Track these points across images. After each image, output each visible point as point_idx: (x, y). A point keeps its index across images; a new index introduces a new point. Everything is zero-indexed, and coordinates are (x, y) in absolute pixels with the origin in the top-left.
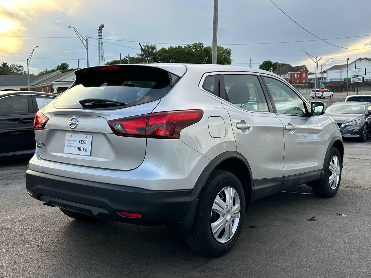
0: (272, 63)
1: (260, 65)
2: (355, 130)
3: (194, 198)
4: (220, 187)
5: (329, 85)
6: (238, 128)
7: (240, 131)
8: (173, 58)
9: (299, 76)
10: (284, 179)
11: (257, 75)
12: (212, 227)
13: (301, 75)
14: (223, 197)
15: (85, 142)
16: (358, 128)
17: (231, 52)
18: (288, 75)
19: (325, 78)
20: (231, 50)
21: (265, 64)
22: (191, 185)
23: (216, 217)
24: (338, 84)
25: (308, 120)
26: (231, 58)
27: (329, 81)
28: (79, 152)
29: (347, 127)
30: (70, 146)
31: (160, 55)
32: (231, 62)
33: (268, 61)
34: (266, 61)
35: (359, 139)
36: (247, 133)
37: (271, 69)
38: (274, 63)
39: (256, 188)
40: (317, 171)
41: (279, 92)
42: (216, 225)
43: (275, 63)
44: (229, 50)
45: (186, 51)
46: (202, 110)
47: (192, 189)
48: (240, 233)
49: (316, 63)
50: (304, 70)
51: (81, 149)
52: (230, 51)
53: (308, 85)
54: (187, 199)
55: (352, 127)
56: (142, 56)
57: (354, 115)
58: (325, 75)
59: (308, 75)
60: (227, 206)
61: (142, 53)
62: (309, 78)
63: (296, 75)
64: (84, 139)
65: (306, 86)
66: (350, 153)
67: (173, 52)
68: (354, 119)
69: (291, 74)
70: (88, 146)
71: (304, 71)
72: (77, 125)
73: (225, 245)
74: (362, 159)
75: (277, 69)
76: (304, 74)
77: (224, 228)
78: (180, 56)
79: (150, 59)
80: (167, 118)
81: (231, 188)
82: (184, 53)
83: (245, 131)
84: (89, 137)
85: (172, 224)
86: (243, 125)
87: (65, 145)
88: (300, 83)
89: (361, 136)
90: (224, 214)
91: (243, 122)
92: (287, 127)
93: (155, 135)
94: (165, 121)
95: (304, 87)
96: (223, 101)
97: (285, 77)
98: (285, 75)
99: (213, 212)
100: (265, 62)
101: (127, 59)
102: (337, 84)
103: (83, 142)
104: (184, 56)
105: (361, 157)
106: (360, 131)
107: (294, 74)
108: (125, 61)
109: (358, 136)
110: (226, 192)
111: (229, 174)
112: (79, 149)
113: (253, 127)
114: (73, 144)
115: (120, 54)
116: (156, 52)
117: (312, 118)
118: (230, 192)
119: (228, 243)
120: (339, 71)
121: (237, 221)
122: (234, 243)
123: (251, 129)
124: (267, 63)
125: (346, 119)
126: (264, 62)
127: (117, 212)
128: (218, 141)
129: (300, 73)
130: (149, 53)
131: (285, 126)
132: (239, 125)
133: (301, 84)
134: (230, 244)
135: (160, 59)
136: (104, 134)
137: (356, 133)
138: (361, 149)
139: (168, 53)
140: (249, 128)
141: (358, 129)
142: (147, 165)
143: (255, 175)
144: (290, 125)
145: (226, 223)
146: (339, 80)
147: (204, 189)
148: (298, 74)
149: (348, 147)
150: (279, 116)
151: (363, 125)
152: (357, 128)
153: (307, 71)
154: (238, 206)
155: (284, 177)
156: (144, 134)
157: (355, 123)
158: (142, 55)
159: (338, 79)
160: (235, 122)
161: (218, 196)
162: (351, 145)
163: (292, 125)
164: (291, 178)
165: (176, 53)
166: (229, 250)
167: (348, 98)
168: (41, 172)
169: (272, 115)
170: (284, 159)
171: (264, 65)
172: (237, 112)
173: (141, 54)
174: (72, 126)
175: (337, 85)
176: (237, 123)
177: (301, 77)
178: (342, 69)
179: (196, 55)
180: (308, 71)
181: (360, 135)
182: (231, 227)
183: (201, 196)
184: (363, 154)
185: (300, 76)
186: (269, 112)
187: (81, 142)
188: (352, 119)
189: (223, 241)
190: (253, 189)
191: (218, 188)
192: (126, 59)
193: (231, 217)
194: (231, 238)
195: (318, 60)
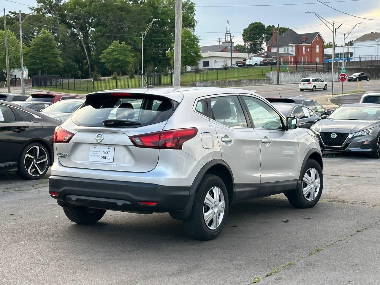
0: (264, 26)
1: (244, 30)
2: (366, 142)
3: (192, 192)
4: (210, 186)
5: (356, 67)
6: (222, 141)
7: (224, 143)
8: (95, 17)
9: (308, 50)
10: (261, 185)
11: (237, 96)
12: (204, 216)
13: (312, 48)
14: (211, 195)
15: (108, 152)
16: (370, 139)
17: (195, 8)
18: (290, 48)
19: (352, 54)
20: (195, 4)
21: (253, 27)
22: (190, 183)
23: (208, 209)
24: (371, 66)
25: (284, 133)
26: (195, 18)
27: (357, 60)
28: (103, 160)
29: (356, 138)
30: (95, 156)
31: (71, 11)
32: (195, 24)
33: (257, 23)
34: (254, 22)
35: (371, 154)
36: (229, 145)
37: (263, 36)
38: (267, 27)
39: (237, 190)
40: (293, 181)
41: (276, 76)
42: (207, 215)
43: (270, 26)
44: (192, 3)
45: (116, 5)
46: (197, 128)
47: (191, 186)
48: (224, 224)
49: (333, 32)
50: (318, 40)
51: (105, 158)
52: (193, 5)
53: (322, 66)
54: (187, 193)
55: (362, 139)
56: (38, 12)
57: (366, 122)
58: (351, 49)
59: (325, 48)
60: (215, 201)
61: (38, 6)
62: (325, 53)
63: (304, 49)
64: (108, 150)
65: (320, 69)
66: (351, 171)
67: (94, 5)
68: (365, 127)
69: (296, 46)
70: (111, 155)
71: (318, 42)
72: (102, 139)
73: (214, 231)
74: (361, 177)
75: (273, 38)
76: (317, 47)
77: (213, 218)
78: (107, 11)
79: (53, 17)
80: (173, 134)
81: (218, 188)
82: (113, 7)
83: (228, 143)
84: (112, 149)
85: (176, 211)
86: (227, 139)
87: (90, 155)
88: (310, 63)
89: (374, 150)
90: (213, 207)
91: (226, 136)
92: (263, 140)
93: (164, 147)
94: (171, 137)
95: (317, 71)
96: (211, 120)
97: (286, 52)
98: (286, 48)
99: (205, 205)
100: (253, 24)
101: (12, 16)
102: (369, 64)
103: (106, 152)
104: (113, 13)
105: (361, 175)
106: (373, 144)
107: (301, 47)
108: (9, 19)
109: (370, 150)
110: (214, 191)
111: (216, 177)
112: (103, 158)
113: (234, 140)
114: (97, 154)
115: (4, 9)
116: (63, 4)
117: (287, 132)
118: (217, 191)
119: (216, 231)
120: (373, 43)
121: (222, 215)
122: (220, 231)
123: (233, 142)
124: (255, 26)
125: (355, 128)
126: (250, 25)
127: (138, 202)
128: (208, 151)
129: (310, 44)
130: (51, 6)
131: (261, 139)
132: (223, 139)
133: (311, 66)
134: (217, 231)
135: (72, 16)
136: (126, 146)
137: (367, 146)
138: (368, 167)
139: (86, 6)
140: (231, 141)
141: (370, 141)
142: (160, 168)
143: (237, 180)
144: (265, 138)
145: (214, 215)
146: (374, 59)
147: (199, 186)
148: (307, 47)
149: (353, 164)
150: (256, 131)
151: (376, 135)
152: (367, 140)
153: (321, 41)
154: (223, 202)
155: (260, 184)
156: (158, 146)
157: (366, 133)
158: (38, 10)
159: (372, 58)
160: (221, 136)
161: (208, 193)
162: (358, 162)
163: (268, 139)
164: (267, 185)
165: (100, 7)
166: (216, 236)
167: (365, 97)
168: (69, 176)
169: (250, 129)
170: (261, 168)
171: (251, 30)
172: (221, 128)
173: (36, 7)
174: (98, 140)
175: (369, 66)
176: (222, 138)
177: (313, 52)
178: (378, 40)
179: (135, 11)
180: (323, 42)
181: (372, 149)
182: (218, 218)
183: (197, 191)
184: (366, 172)
185: (311, 50)
186: (248, 127)
187: (104, 152)
188: (361, 127)
189: (212, 228)
190: (234, 190)
191: (209, 187)
192: (10, 15)
193: (218, 210)
194: (217, 227)
195: (336, 29)
